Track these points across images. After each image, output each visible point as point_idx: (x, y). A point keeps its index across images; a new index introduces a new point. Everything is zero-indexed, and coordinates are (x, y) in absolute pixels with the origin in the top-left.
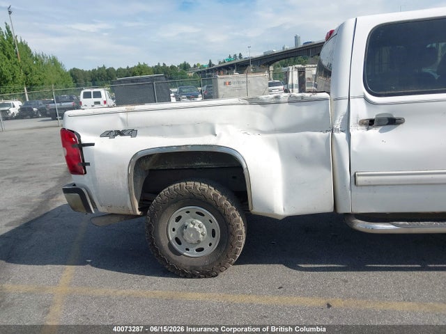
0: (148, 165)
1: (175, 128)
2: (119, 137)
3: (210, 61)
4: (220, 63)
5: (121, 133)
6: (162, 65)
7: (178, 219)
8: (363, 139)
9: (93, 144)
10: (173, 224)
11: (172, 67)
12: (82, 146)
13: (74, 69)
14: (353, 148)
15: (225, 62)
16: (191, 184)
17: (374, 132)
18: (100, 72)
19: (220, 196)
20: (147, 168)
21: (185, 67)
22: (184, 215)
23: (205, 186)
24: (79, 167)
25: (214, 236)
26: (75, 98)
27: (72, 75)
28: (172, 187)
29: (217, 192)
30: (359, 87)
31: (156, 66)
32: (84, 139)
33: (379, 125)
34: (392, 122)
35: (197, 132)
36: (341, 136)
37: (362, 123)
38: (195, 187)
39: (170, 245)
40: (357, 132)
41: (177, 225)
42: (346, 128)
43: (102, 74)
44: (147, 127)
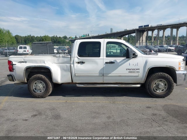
0: (29, 70)
1: (36, 61)
2: (22, 63)
3: (76, 36)
4: (80, 37)
5: (23, 62)
6: (55, 36)
7: (36, 83)
8: (77, 66)
9: (16, 64)
10: (34, 85)
11: (60, 37)
12: (13, 65)
13: (17, 35)
14: (75, 68)
15: (82, 37)
16: (39, 75)
17: (79, 65)
18: (29, 37)
19: (46, 78)
20: (29, 71)
21: (65, 38)
22: (37, 83)
23: (42, 76)
24: (12, 70)
25: (44, 88)
26: (16, 48)
27: (16, 38)
28: (34, 76)
29: (45, 77)
30: (76, 55)
31: (53, 36)
32: (14, 63)
33: (80, 63)
34: (82, 63)
35: (41, 63)
36: (72, 65)
37: (77, 63)
38: (40, 76)
39: (33, 90)
40: (76, 65)
41: (35, 85)
42: (73, 64)
43: (29, 38)
44: (29, 61)
